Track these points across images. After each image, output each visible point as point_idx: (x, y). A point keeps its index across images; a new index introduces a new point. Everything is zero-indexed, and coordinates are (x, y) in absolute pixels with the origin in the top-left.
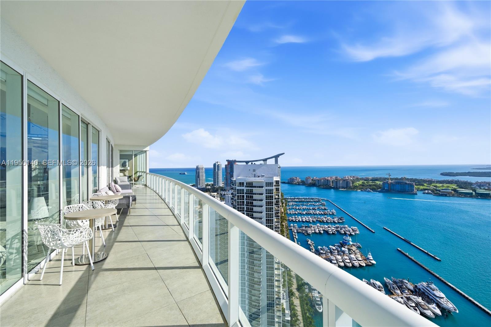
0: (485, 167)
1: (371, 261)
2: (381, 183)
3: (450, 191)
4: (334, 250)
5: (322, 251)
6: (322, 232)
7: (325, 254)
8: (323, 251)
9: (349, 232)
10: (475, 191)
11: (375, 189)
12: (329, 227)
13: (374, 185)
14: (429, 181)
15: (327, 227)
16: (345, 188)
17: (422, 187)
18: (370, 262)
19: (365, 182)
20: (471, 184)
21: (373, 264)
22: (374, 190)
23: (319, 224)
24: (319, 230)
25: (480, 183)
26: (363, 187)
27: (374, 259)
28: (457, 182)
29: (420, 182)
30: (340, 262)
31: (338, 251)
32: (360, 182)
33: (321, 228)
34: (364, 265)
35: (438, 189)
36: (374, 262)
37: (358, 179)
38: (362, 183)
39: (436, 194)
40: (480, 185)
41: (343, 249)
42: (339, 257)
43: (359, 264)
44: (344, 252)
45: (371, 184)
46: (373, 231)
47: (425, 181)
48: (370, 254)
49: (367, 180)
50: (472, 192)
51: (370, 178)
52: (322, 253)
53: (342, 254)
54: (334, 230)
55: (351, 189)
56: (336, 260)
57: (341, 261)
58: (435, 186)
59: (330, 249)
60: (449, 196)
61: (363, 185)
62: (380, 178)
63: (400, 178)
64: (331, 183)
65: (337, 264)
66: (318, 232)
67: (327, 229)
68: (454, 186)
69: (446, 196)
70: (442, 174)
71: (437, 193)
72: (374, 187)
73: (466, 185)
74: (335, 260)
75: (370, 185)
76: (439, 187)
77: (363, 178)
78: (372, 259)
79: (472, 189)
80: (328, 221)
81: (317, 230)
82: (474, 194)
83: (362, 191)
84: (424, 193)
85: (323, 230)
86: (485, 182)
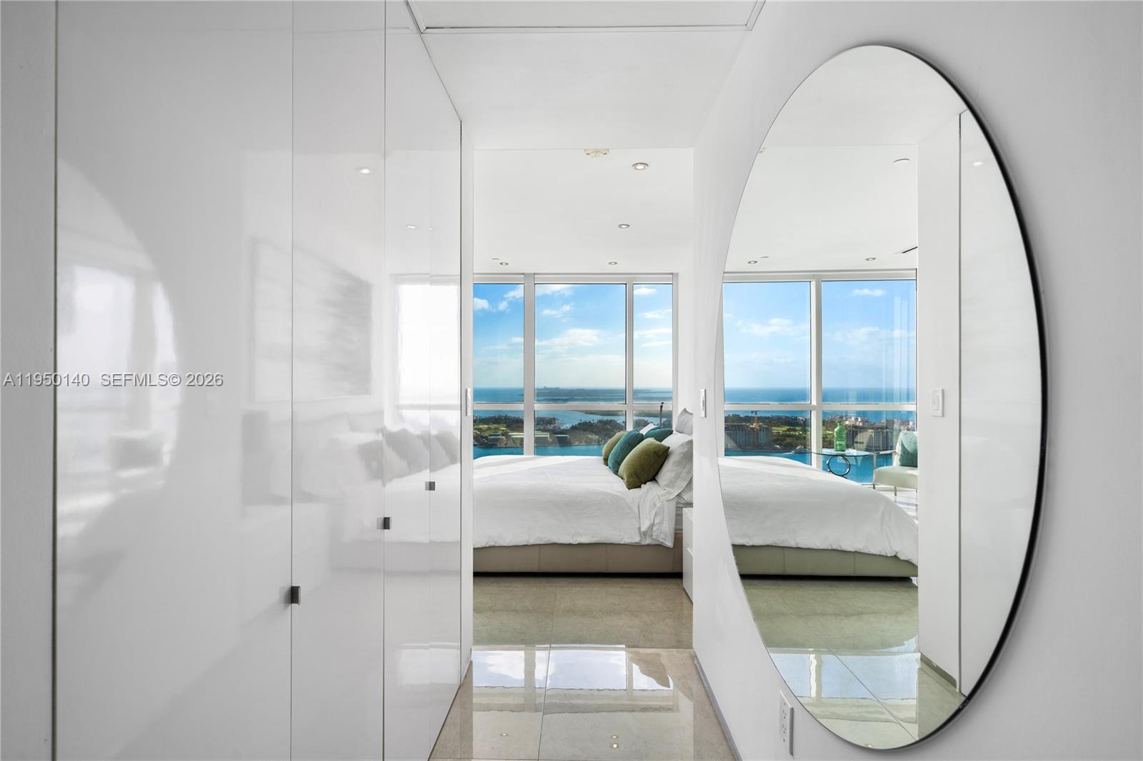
3: (500, 437)
28: (506, 420)
35: (483, 434)
76: (484, 431)
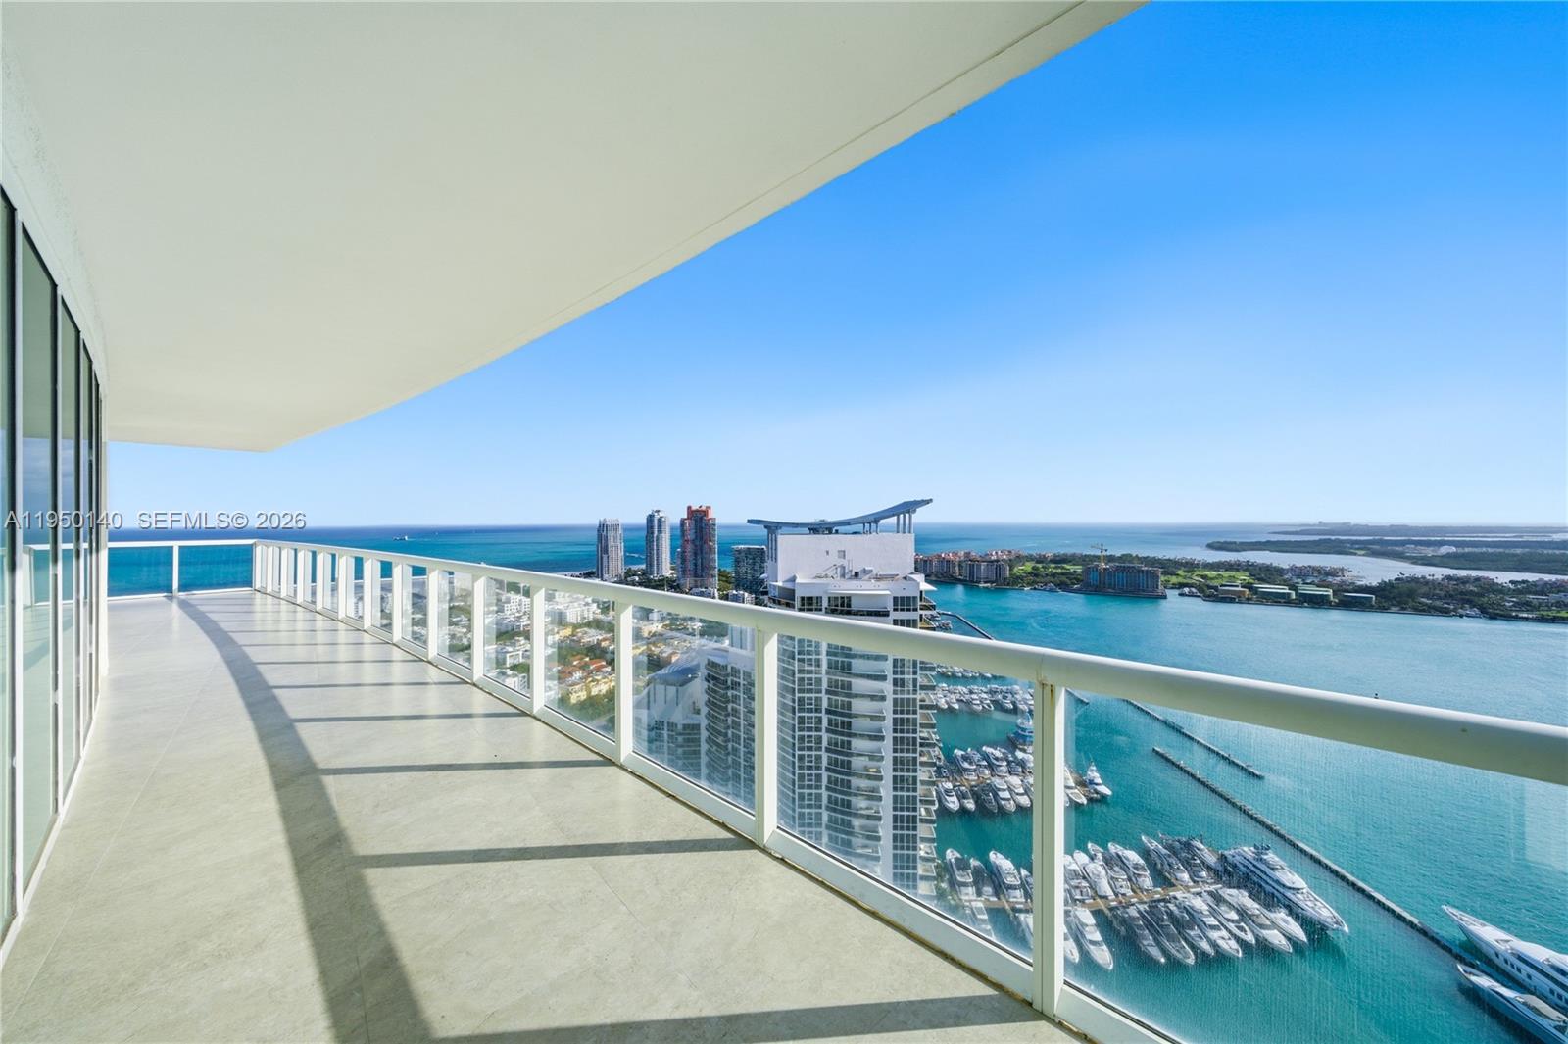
0: (1299, 529)
1: (1098, 788)
2: (1079, 568)
3: (1239, 589)
4: (997, 759)
5: (966, 765)
6: (956, 706)
7: (975, 771)
8: (971, 763)
9: (1026, 703)
10: (1293, 587)
11: (1065, 584)
12: (971, 692)
13: (1063, 574)
14: (1187, 563)
15: (965, 690)
16: (992, 583)
17: (1174, 580)
18: (1097, 792)
19: (1040, 565)
20: (1280, 571)
21: (1104, 797)
22: (1064, 587)
23: (944, 685)
24: (947, 702)
25: (1301, 568)
26: (1035, 580)
27: (1105, 784)
28: (1249, 567)
29: (1170, 566)
30: (1018, 794)
31: (1009, 762)
32: (1028, 566)
33: (952, 696)
34: (1084, 801)
35: (1209, 583)
36: (1105, 790)
37: (1020, 559)
38: (1033, 568)
39: (1209, 596)
40: (1302, 573)
41: (1020, 755)
42: (1015, 781)
43: (1070, 799)
44: (1022, 763)
45: (1054, 571)
46: (1086, 701)
47: (1178, 564)
48: (1094, 768)
49: (1041, 559)
50: (1287, 591)
51: (1050, 554)
52: (966, 770)
53: (1020, 769)
54: (986, 699)
55: (1009, 584)
56: (1010, 789)
57: (1022, 791)
58: (1203, 577)
59: (986, 757)
60: (1240, 602)
61: (1035, 574)
62: (1074, 555)
63: (1119, 555)
64: (957, 568)
65: (1012, 802)
66: (946, 706)
67: (967, 697)
68: (1243, 577)
69: (1231, 601)
70: (1211, 546)
71: (1213, 594)
72: (1064, 579)
73: (1270, 573)
74: (1004, 790)
75: (1054, 575)
76: (1212, 579)
77: (1031, 555)
78: (1099, 781)
79: (1285, 583)
80: (966, 674)
81: (943, 700)
82: (1294, 597)
83: (1035, 589)
84: (1181, 595)
85: (958, 700)
86: (1310, 566)
